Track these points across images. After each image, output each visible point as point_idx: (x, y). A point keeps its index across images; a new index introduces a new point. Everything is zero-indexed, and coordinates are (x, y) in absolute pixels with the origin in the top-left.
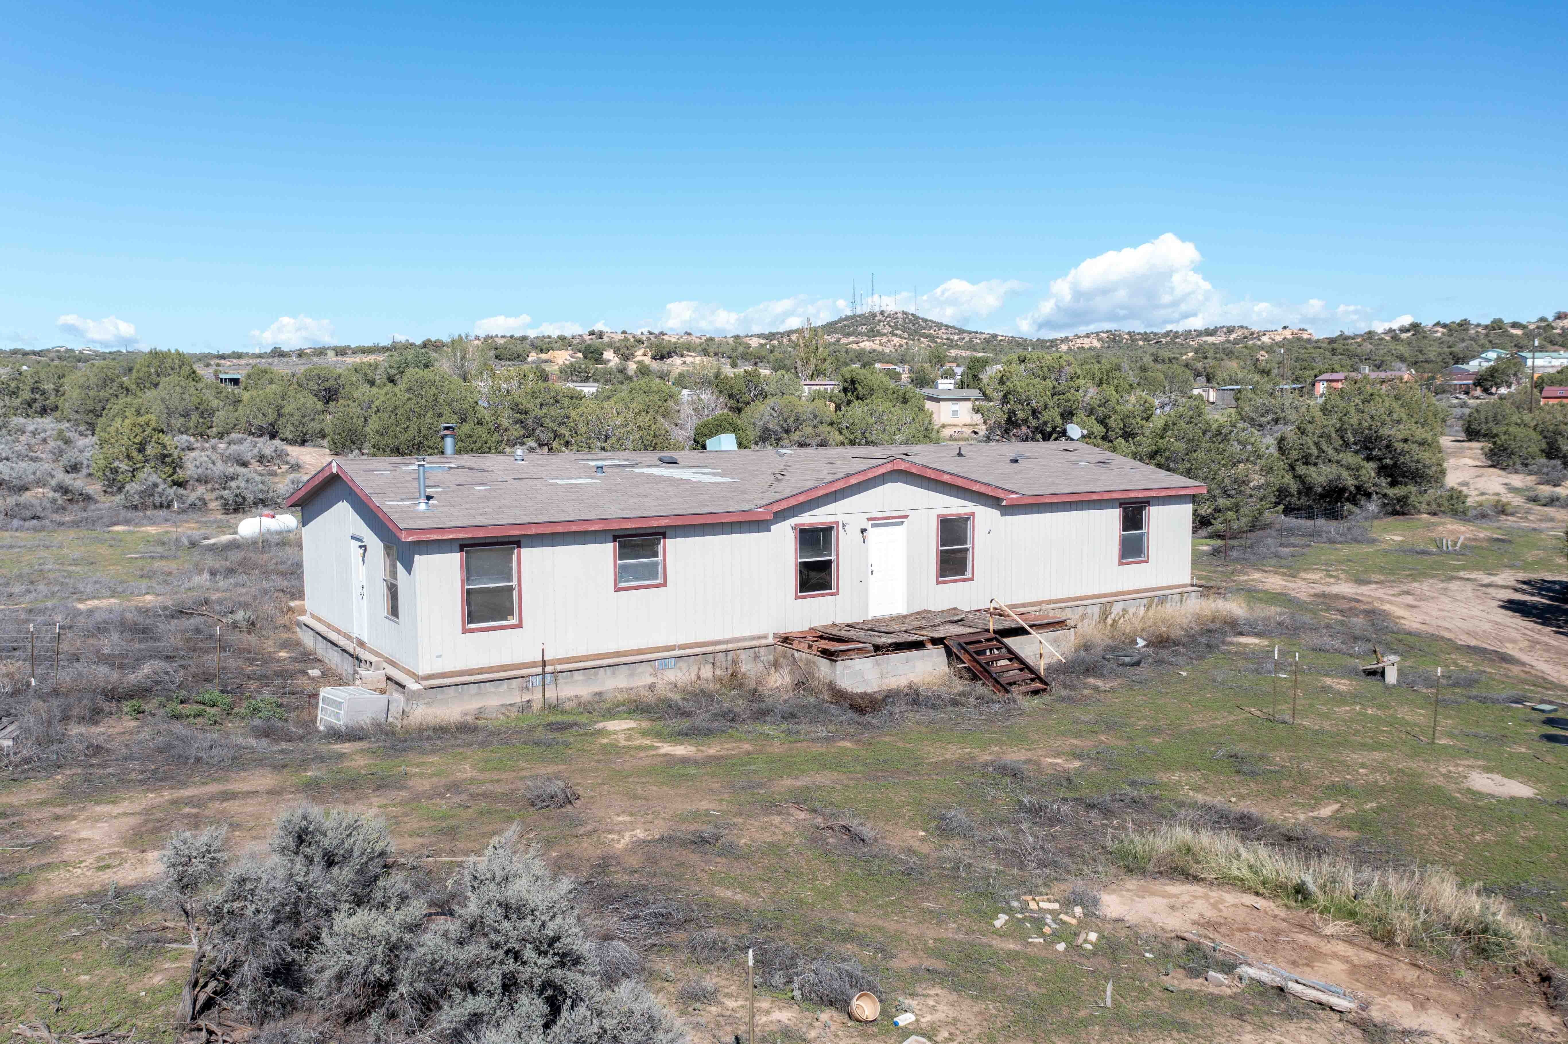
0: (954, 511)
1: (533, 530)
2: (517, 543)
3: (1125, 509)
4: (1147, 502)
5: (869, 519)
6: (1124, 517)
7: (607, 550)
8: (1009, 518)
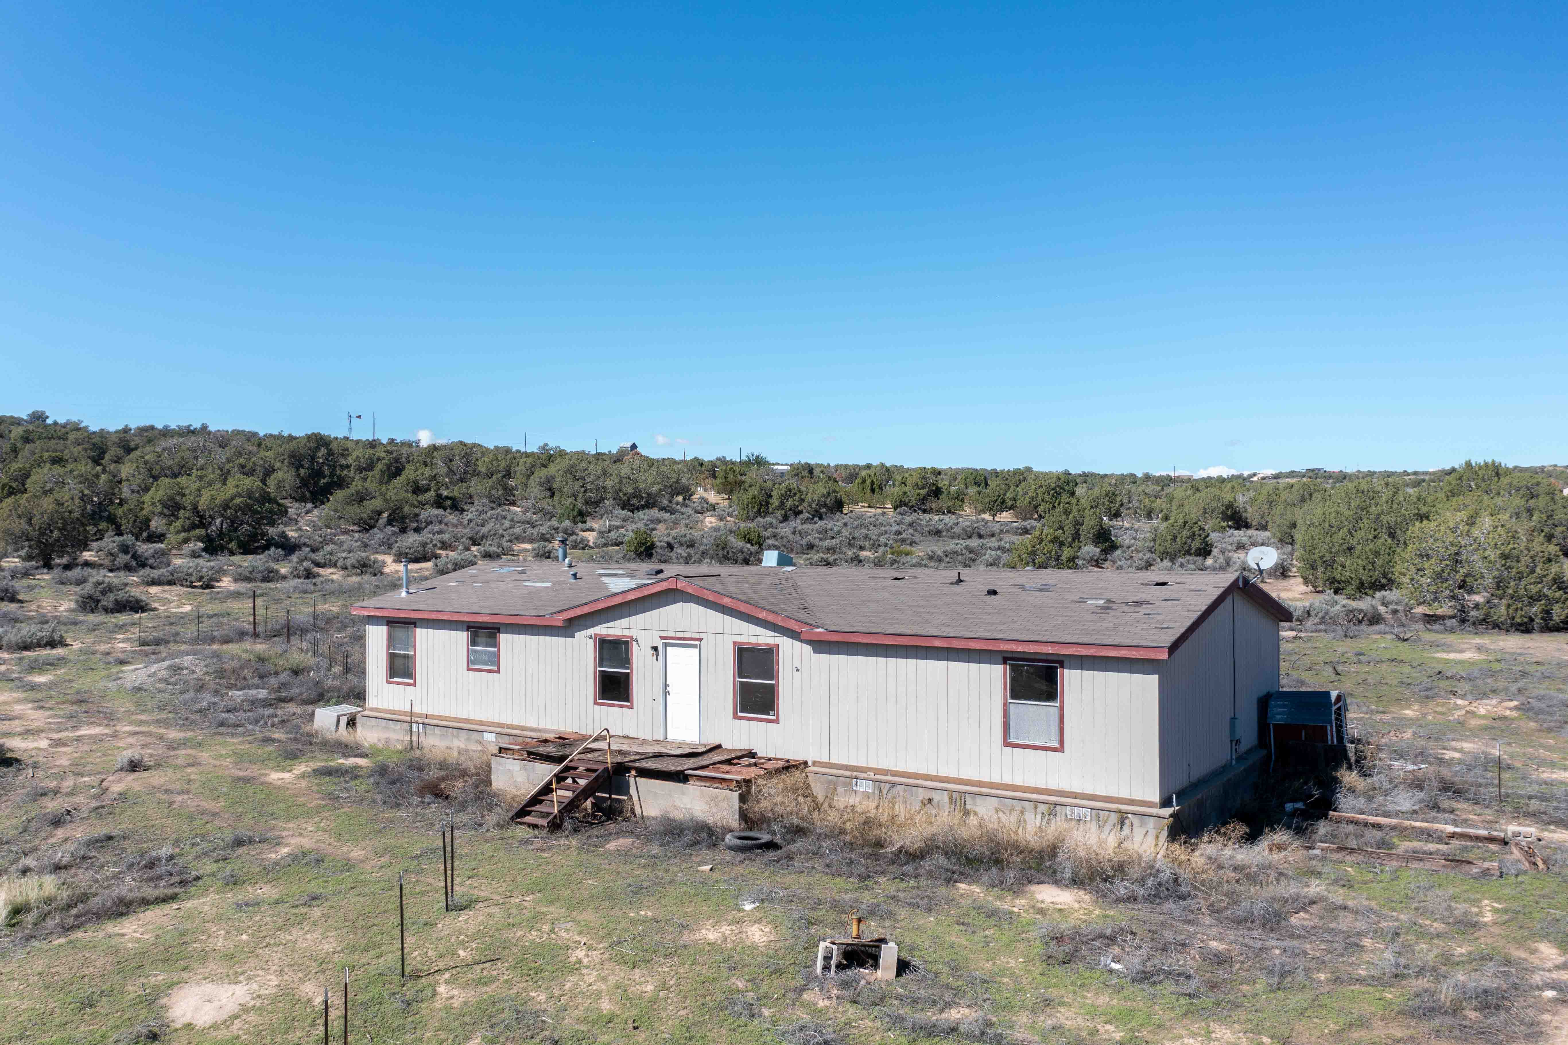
0: (753, 640)
1: (425, 616)
2: (413, 623)
3: (1014, 668)
4: (1061, 662)
5: (661, 638)
6: (1013, 679)
7: (462, 636)
8: (824, 657)
